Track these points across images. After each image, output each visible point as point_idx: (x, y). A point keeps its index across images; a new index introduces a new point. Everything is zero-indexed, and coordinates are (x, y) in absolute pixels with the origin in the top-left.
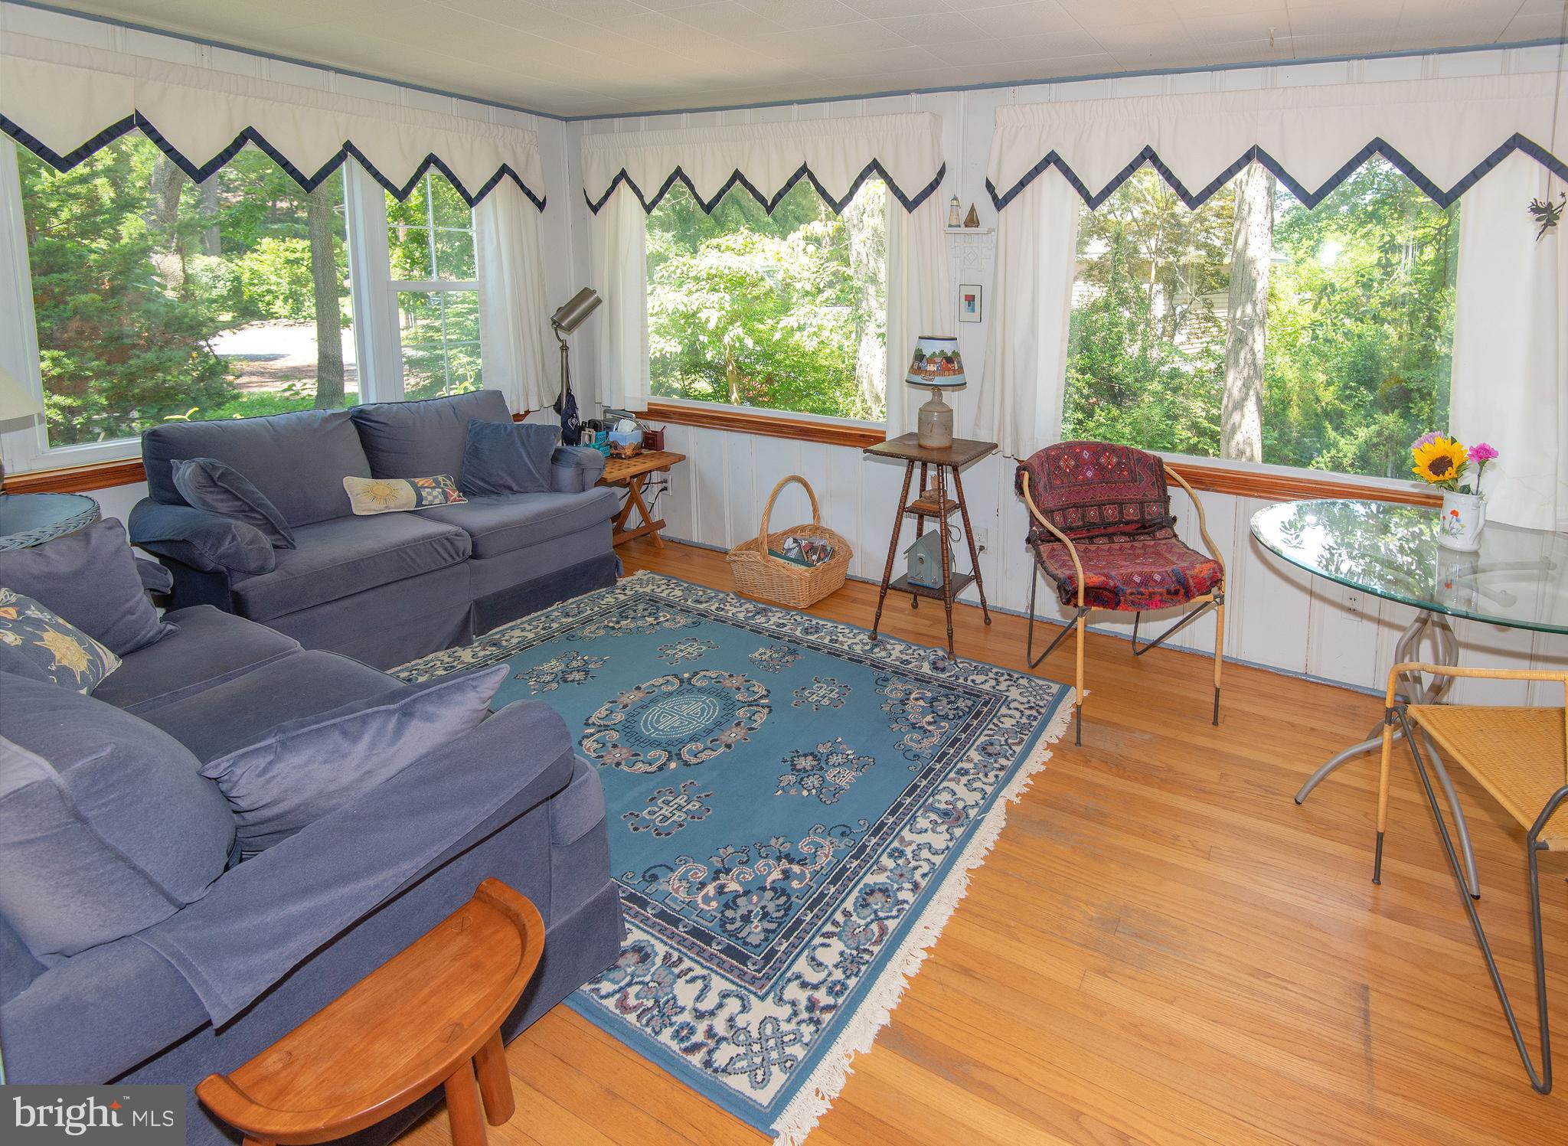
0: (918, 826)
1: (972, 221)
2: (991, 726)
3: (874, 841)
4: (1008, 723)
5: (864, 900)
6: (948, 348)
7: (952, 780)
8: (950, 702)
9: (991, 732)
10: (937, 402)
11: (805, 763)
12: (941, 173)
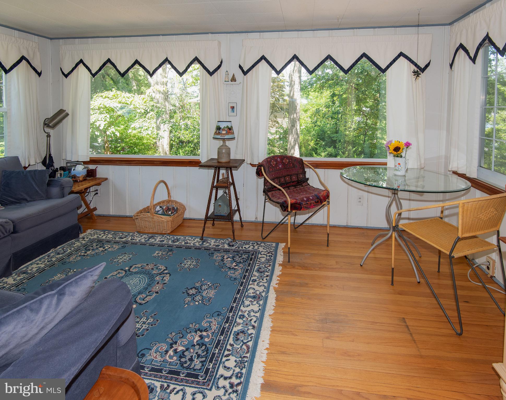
0: (246, 304)
1: (233, 79)
2: (257, 262)
3: (231, 314)
4: (263, 260)
5: (236, 338)
6: (229, 125)
7: (251, 285)
8: (240, 257)
9: (259, 264)
10: (224, 145)
11: (191, 292)
12: (221, 62)
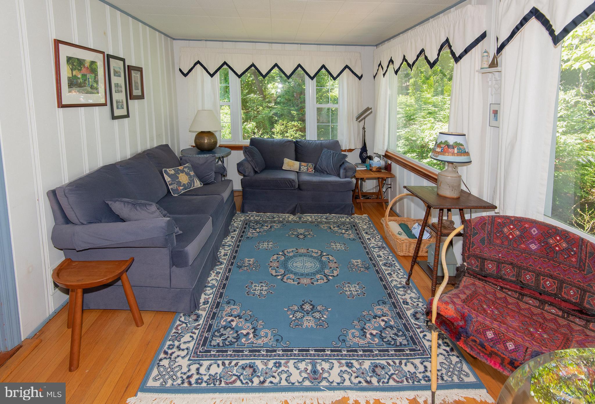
0: (299, 365)
1: (494, 64)
2: (397, 362)
3: (280, 353)
4: (410, 368)
5: (246, 366)
7: (340, 363)
8: (396, 334)
9: (392, 363)
11: (307, 307)
